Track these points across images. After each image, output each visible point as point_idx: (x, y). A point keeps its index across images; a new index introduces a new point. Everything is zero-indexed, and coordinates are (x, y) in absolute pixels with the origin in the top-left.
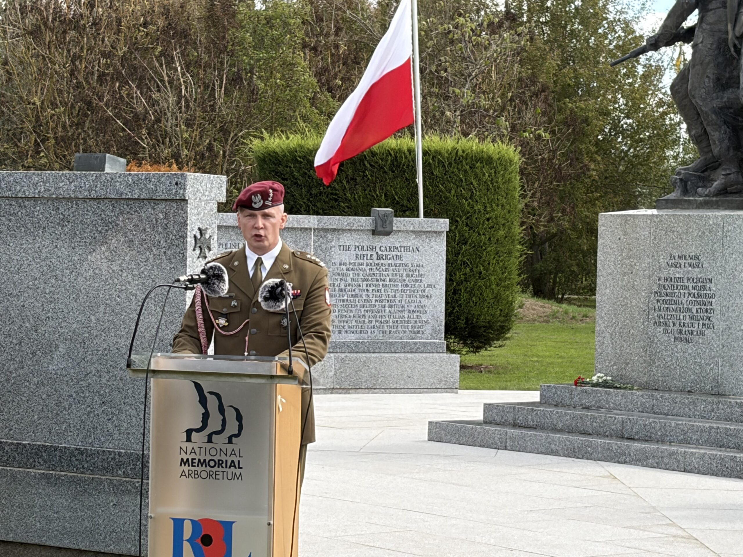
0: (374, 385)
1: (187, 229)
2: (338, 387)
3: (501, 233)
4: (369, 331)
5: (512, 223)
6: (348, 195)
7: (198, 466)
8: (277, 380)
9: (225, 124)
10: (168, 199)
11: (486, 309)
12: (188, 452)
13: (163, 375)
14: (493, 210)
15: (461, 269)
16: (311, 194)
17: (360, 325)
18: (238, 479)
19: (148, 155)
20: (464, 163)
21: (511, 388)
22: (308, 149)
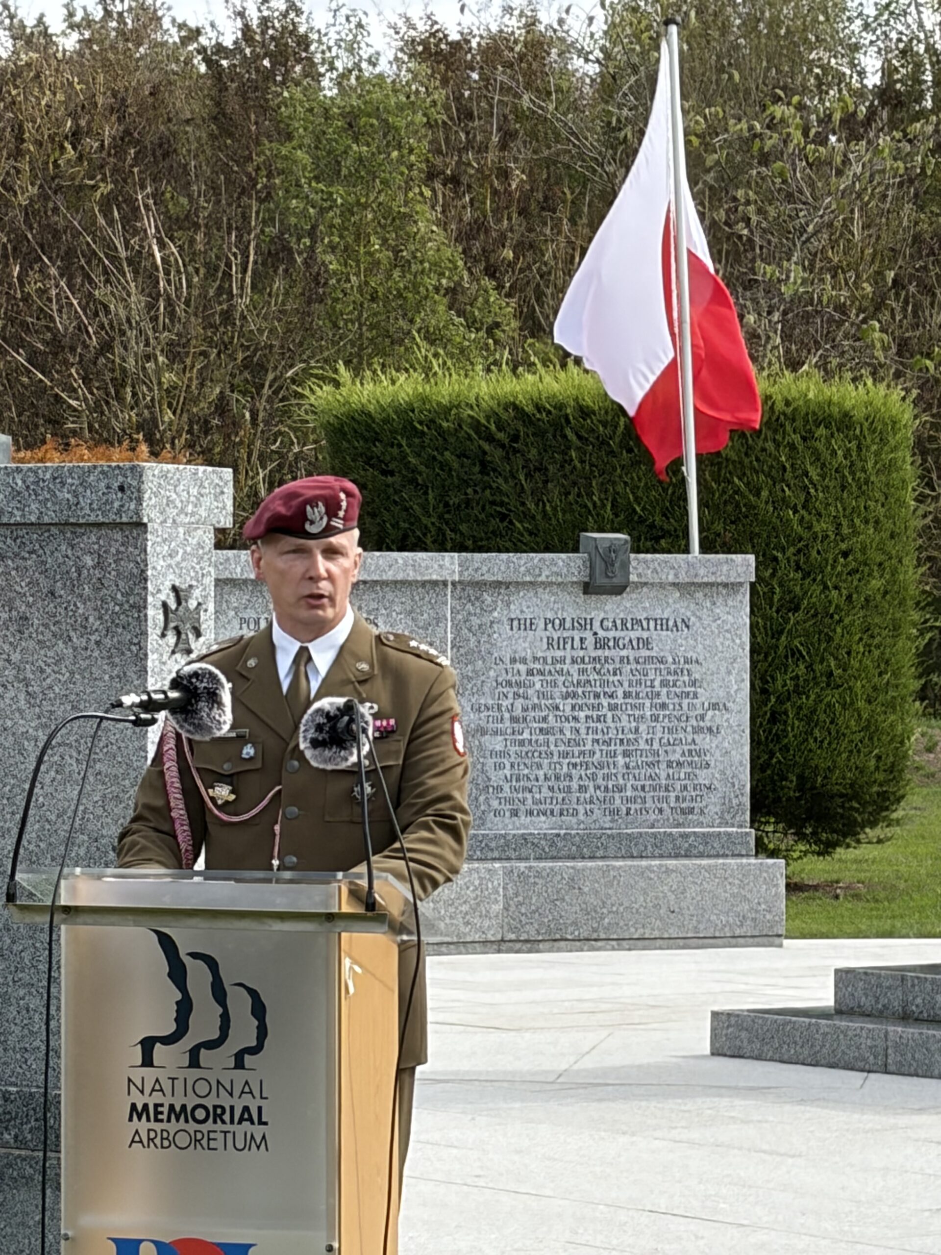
0: (595, 930)
1: (146, 588)
2: (513, 936)
3: (876, 583)
4: (581, 811)
5: (900, 561)
6: (531, 506)
7: (169, 1120)
8: (342, 924)
9: (256, 350)
10: (103, 524)
11: (844, 756)
12: (147, 1090)
13: (88, 918)
14: (856, 533)
15: (786, 666)
16: (447, 505)
17: (560, 796)
18: (258, 1147)
19: (86, 425)
20: (788, 428)
21: (904, 932)
22: (439, 404)
